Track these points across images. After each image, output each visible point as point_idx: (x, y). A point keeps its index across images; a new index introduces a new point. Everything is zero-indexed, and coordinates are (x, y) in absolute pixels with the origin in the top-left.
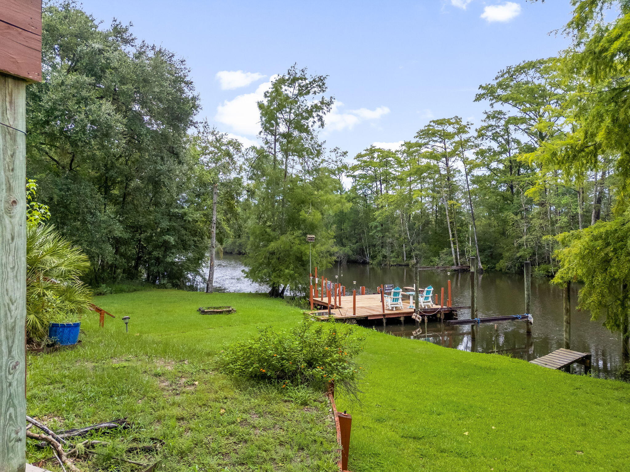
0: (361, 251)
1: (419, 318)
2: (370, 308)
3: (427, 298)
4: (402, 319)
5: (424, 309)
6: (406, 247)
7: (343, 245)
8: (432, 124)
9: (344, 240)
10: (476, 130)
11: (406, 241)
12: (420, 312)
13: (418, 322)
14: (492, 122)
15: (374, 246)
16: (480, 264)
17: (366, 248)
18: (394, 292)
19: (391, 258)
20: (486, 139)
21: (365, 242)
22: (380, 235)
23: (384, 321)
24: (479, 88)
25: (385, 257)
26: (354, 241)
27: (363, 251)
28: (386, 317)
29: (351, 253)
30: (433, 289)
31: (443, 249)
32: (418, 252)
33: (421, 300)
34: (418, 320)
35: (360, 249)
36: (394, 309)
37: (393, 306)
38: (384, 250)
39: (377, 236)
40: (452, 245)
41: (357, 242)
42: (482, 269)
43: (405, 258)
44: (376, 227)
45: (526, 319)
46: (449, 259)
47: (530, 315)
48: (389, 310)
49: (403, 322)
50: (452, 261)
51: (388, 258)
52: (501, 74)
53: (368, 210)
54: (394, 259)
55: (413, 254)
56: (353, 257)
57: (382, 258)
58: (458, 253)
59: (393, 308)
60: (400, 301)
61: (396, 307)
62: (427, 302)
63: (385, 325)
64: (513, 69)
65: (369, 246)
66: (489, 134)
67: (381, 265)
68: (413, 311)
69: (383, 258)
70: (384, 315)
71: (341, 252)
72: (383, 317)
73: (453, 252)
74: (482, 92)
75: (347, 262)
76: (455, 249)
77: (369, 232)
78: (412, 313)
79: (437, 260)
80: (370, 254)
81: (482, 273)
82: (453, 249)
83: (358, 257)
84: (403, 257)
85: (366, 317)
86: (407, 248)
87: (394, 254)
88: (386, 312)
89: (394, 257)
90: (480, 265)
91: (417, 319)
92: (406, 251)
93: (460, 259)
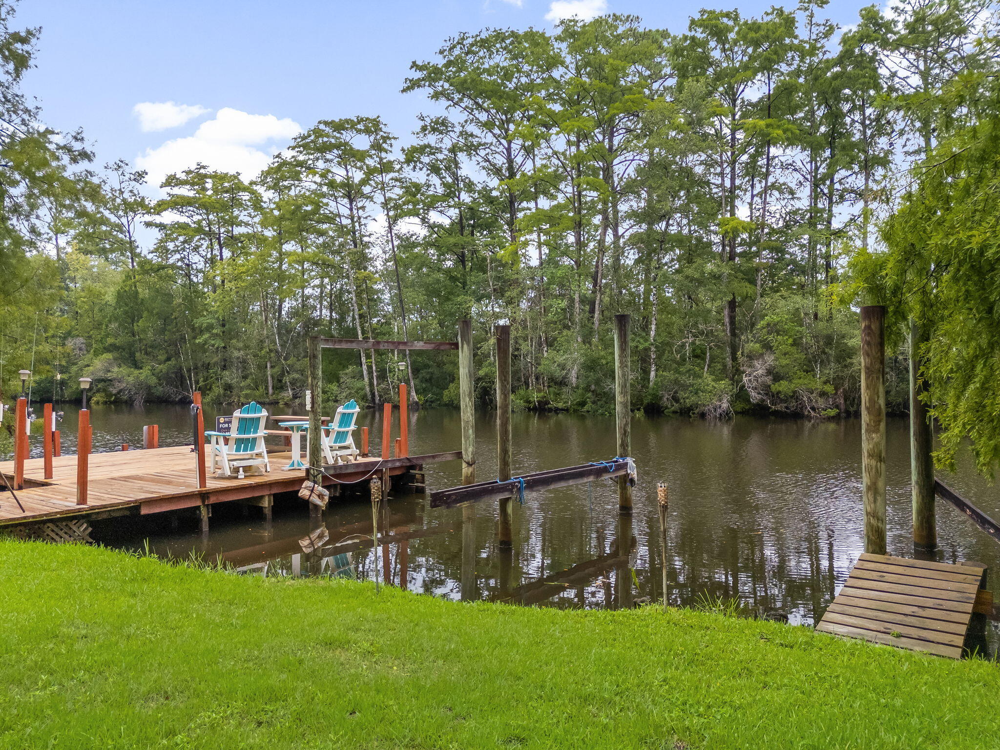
0: (179, 379)
1: (321, 496)
2: (157, 479)
3: (341, 436)
4: (266, 503)
5: (335, 467)
6: (272, 367)
7: (137, 365)
8: (322, 127)
9: (138, 354)
10: (403, 150)
11: (272, 355)
12: (325, 478)
13: (316, 506)
14: (432, 139)
15: (207, 367)
16: (413, 393)
17: (189, 370)
18: (241, 420)
19: (242, 389)
20: (421, 169)
21: (185, 361)
22: (219, 343)
23: (205, 514)
24: (412, 67)
25: (228, 387)
26: (162, 357)
27: (182, 379)
28: (213, 500)
29: (153, 381)
30: (357, 409)
31: (345, 367)
32: (296, 376)
33: (326, 442)
34: (318, 502)
35: (176, 373)
36: (241, 474)
37: (236, 464)
38: (227, 373)
39: (213, 345)
40: (363, 360)
41: (168, 359)
42: (417, 403)
43: (271, 391)
44: (210, 327)
45: (622, 473)
46: (359, 384)
47: (630, 461)
48: (222, 478)
49: (268, 512)
50: (362, 389)
51: (235, 392)
52: (448, 44)
53: (192, 293)
54: (248, 392)
55: (287, 379)
56: (159, 391)
57: (222, 391)
58: (375, 374)
59: (236, 470)
60: (261, 447)
61: (247, 469)
62: (341, 448)
63: (205, 527)
64: (470, 40)
65: (196, 368)
66: (426, 159)
67: (222, 404)
68: (303, 474)
69: (225, 390)
70: (203, 495)
71: (131, 379)
72: (198, 503)
73: (365, 372)
74: (417, 75)
75: (146, 401)
76: (370, 368)
77: (195, 338)
78: (300, 481)
79: (335, 388)
80: (197, 382)
81: (417, 410)
82: (365, 367)
83: (171, 390)
84: (267, 388)
85: (134, 508)
86: (275, 370)
87: (248, 381)
88: (211, 484)
89: (248, 387)
90: (414, 396)
91: (315, 499)
92: (272, 377)
93: (378, 384)
